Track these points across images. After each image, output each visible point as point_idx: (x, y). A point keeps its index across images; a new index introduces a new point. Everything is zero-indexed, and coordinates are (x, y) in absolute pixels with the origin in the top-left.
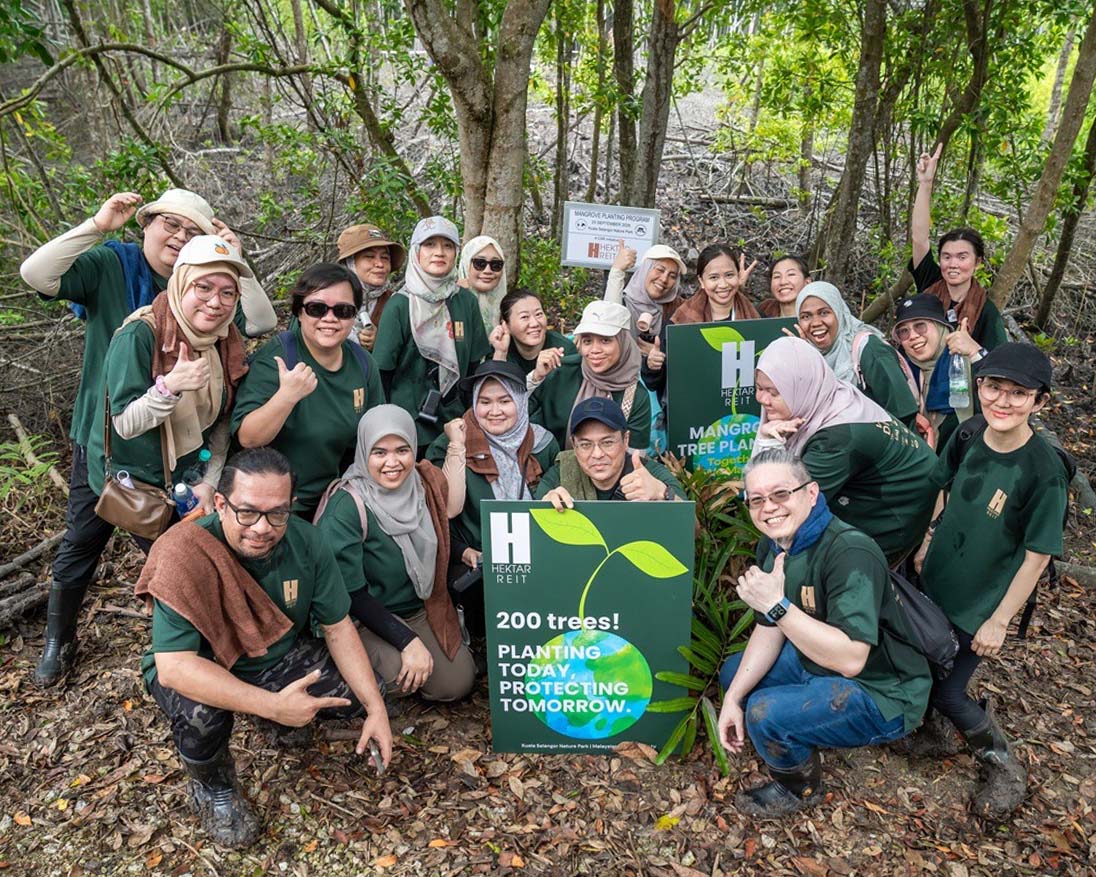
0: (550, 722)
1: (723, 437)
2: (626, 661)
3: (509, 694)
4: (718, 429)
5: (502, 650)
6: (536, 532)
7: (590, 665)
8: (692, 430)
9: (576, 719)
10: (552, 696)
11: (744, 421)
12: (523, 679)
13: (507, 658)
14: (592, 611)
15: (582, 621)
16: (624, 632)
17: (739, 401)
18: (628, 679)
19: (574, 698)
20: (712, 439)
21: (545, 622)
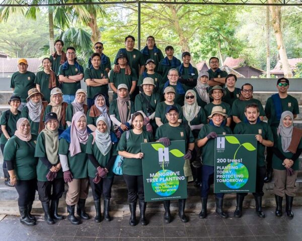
0: (227, 185)
1: (160, 177)
2: (243, 169)
3: (219, 178)
4: (159, 174)
5: (218, 167)
6: (226, 141)
7: (236, 170)
8: (151, 174)
9: (232, 184)
10: (228, 178)
11: (167, 172)
12: (221, 174)
13: (219, 169)
14: (237, 158)
15: (234, 161)
16: (243, 163)
17: (165, 165)
18: (243, 174)
19: (232, 179)
20: (157, 177)
21: (227, 161)
